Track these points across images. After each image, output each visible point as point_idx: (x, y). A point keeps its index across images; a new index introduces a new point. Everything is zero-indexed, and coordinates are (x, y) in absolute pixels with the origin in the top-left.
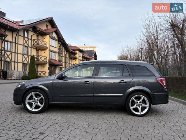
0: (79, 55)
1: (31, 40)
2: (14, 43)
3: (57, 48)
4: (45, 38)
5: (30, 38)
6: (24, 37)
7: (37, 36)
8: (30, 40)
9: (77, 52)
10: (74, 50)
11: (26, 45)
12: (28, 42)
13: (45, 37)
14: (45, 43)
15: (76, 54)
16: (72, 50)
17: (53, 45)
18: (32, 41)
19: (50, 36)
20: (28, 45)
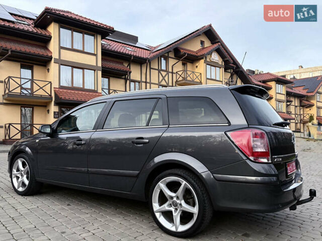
0: (277, 91)
1: (172, 73)
2: (143, 82)
3: (222, 82)
4: (197, 67)
5: (170, 70)
6: (160, 71)
7: (184, 64)
8: (170, 74)
9: (272, 84)
10: (264, 82)
11: (163, 83)
12: (166, 78)
13: (197, 65)
14: (198, 74)
15: (269, 88)
16: (260, 82)
17: (213, 77)
18: (174, 75)
19: (205, 62)
20: (168, 84)
